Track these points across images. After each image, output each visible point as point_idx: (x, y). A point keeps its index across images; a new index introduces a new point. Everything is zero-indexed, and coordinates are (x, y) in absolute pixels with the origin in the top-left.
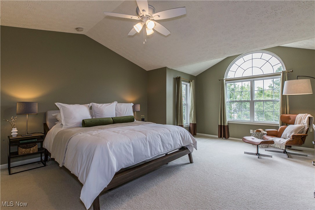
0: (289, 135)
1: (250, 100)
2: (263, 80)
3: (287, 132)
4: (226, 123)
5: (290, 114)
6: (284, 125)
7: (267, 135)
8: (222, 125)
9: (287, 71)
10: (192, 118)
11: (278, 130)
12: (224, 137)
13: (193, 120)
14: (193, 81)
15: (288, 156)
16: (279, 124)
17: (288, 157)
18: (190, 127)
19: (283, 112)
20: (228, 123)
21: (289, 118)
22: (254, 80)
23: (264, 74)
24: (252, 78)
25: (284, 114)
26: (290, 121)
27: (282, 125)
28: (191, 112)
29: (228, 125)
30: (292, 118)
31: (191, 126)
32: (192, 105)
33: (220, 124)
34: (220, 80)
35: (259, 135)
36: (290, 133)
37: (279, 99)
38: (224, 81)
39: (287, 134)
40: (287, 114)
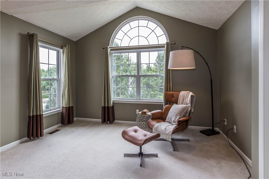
0: (174, 119)
1: (136, 74)
2: (149, 51)
3: (172, 115)
4: (111, 103)
5: (172, 91)
6: (168, 104)
7: (152, 119)
8: (106, 106)
9: (171, 42)
10: (65, 100)
11: (162, 110)
12: (108, 120)
13: (66, 102)
14: (67, 46)
15: (174, 149)
16: (163, 101)
17: (174, 151)
18: (62, 113)
19: (167, 89)
20: (113, 103)
21: (172, 96)
22: (140, 52)
23: (150, 44)
24: (139, 49)
25: (168, 91)
26: (174, 99)
27: (166, 105)
28: (64, 91)
29: (113, 106)
30: (175, 96)
31: (64, 111)
32: (65, 80)
33: (103, 105)
34: (104, 49)
35: (144, 118)
36: (175, 116)
37: (163, 74)
38: (109, 50)
39: (172, 117)
40: (170, 91)
